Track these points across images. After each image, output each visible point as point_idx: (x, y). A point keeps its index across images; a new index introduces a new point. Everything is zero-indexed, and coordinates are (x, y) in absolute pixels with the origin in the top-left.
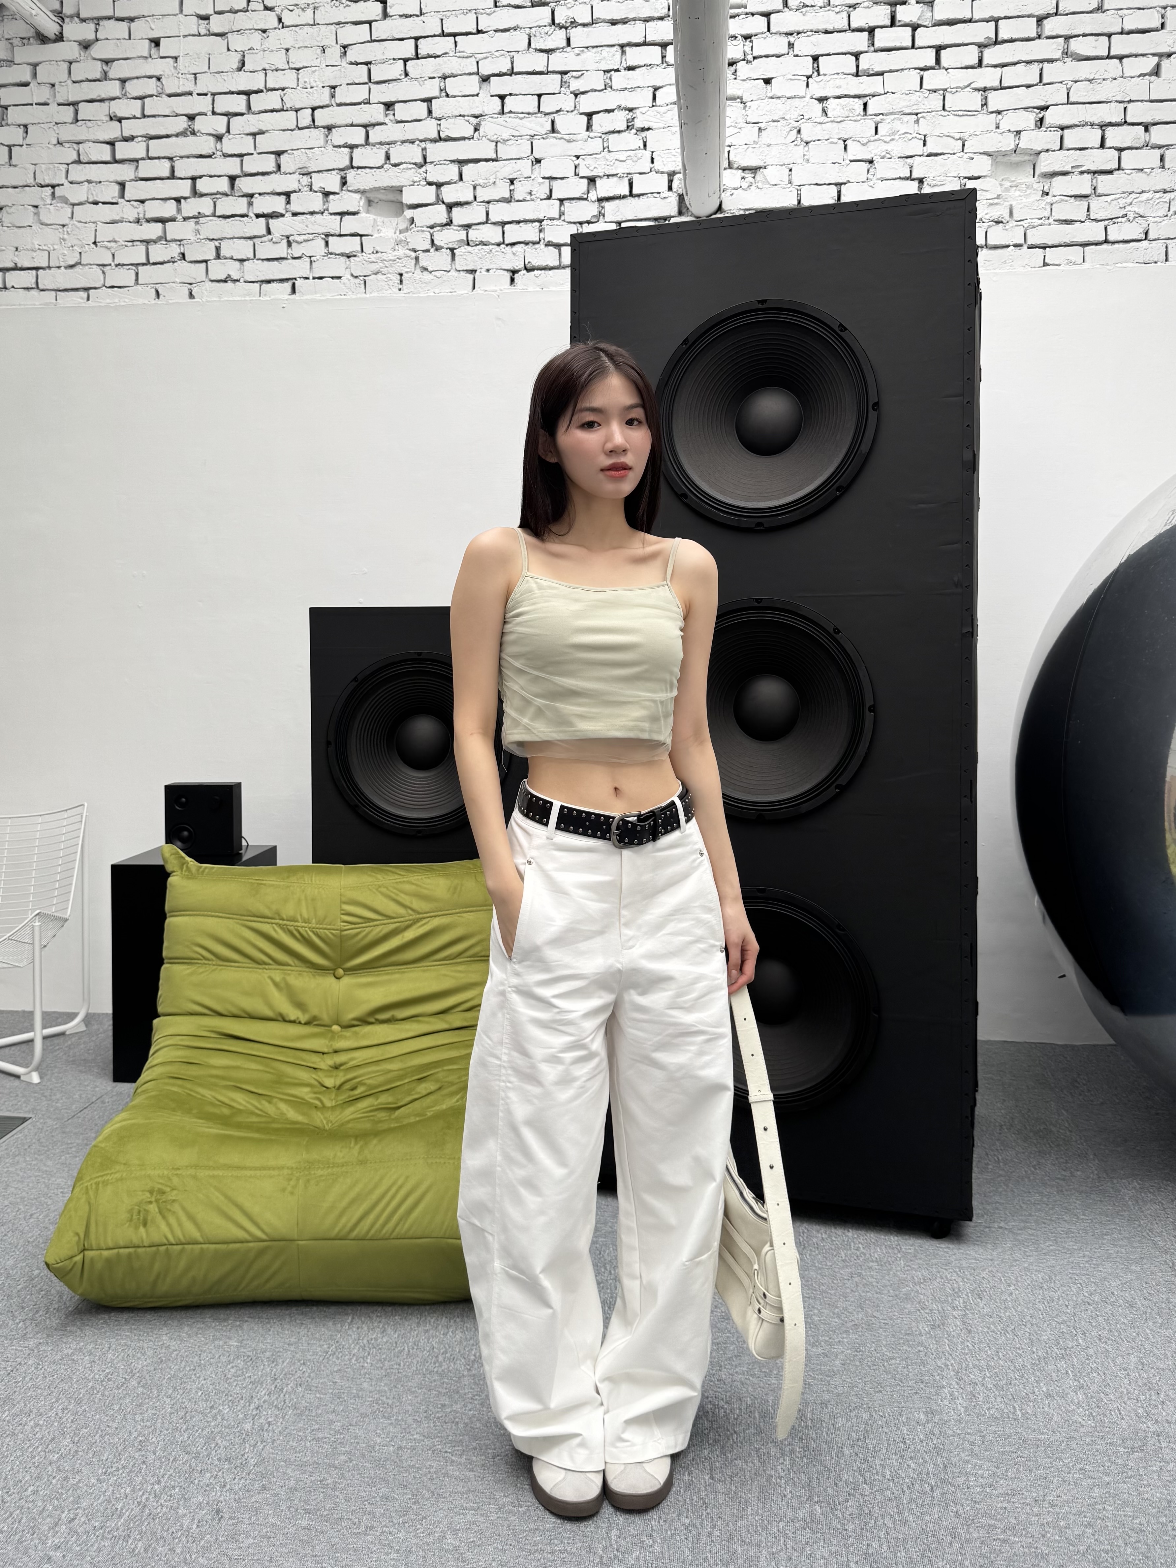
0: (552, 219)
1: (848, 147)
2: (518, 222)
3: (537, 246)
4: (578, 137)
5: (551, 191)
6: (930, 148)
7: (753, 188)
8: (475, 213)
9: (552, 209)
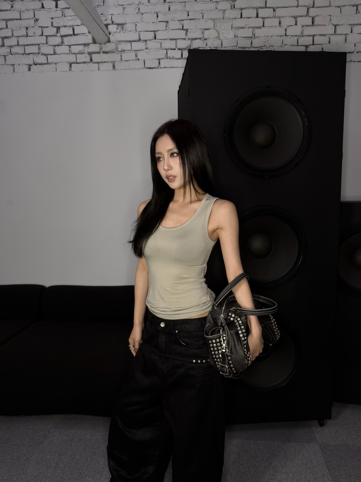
0: (43, 44)
1: (159, 16)
2: (31, 45)
3: (38, 55)
4: (52, 10)
5: (42, 32)
6: (190, 17)
7: (122, 32)
8: (13, 41)
9: (43, 40)
